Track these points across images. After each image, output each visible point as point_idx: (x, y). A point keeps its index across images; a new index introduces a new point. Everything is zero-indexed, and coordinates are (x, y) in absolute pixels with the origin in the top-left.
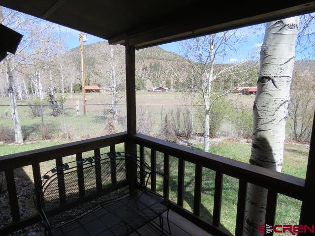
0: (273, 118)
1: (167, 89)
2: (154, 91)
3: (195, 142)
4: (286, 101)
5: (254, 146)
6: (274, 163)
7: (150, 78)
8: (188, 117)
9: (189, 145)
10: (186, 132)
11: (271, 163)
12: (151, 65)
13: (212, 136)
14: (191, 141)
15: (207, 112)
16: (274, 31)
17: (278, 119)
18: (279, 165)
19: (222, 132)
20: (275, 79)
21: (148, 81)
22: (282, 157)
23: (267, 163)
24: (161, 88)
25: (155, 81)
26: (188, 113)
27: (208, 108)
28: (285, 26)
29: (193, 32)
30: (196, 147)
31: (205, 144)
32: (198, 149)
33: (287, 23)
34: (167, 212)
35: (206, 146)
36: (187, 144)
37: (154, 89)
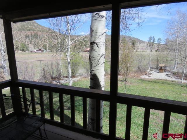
0: (98, 63)
1: (45, 50)
2: (35, 52)
3: (63, 82)
4: (103, 54)
5: (91, 79)
6: (101, 86)
7: (32, 43)
8: (58, 67)
9: (60, 83)
10: (58, 76)
11: (99, 87)
12: (32, 34)
13: (73, 76)
14: (61, 81)
15: (69, 63)
16: (95, 18)
17: (101, 64)
18: (103, 87)
19: (79, 74)
20: (98, 43)
21: (30, 45)
22: (104, 83)
23: (97, 87)
24: (40, 50)
25: (36, 45)
26: (58, 64)
27: (69, 60)
28: (100, 16)
29: (50, 14)
30: (64, 84)
31: (69, 82)
32: (66, 85)
33: (101, 15)
34: (43, 125)
35: (70, 83)
36: (58, 83)
37: (35, 50)
